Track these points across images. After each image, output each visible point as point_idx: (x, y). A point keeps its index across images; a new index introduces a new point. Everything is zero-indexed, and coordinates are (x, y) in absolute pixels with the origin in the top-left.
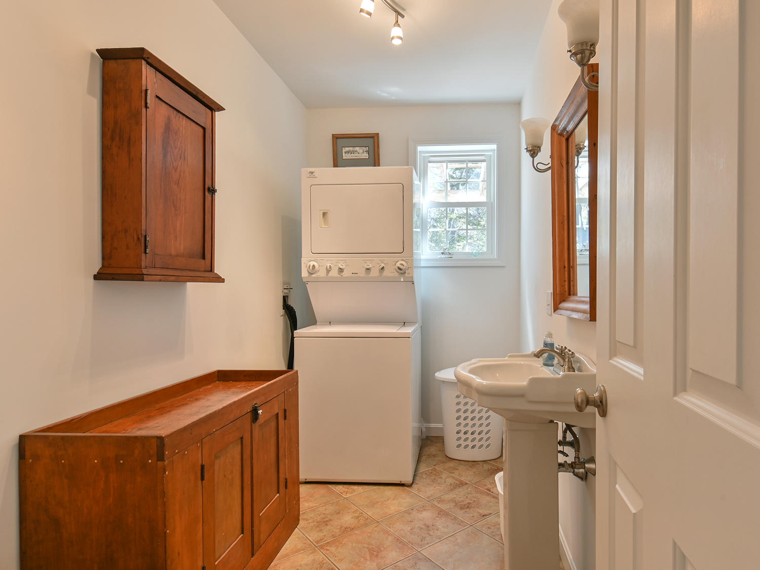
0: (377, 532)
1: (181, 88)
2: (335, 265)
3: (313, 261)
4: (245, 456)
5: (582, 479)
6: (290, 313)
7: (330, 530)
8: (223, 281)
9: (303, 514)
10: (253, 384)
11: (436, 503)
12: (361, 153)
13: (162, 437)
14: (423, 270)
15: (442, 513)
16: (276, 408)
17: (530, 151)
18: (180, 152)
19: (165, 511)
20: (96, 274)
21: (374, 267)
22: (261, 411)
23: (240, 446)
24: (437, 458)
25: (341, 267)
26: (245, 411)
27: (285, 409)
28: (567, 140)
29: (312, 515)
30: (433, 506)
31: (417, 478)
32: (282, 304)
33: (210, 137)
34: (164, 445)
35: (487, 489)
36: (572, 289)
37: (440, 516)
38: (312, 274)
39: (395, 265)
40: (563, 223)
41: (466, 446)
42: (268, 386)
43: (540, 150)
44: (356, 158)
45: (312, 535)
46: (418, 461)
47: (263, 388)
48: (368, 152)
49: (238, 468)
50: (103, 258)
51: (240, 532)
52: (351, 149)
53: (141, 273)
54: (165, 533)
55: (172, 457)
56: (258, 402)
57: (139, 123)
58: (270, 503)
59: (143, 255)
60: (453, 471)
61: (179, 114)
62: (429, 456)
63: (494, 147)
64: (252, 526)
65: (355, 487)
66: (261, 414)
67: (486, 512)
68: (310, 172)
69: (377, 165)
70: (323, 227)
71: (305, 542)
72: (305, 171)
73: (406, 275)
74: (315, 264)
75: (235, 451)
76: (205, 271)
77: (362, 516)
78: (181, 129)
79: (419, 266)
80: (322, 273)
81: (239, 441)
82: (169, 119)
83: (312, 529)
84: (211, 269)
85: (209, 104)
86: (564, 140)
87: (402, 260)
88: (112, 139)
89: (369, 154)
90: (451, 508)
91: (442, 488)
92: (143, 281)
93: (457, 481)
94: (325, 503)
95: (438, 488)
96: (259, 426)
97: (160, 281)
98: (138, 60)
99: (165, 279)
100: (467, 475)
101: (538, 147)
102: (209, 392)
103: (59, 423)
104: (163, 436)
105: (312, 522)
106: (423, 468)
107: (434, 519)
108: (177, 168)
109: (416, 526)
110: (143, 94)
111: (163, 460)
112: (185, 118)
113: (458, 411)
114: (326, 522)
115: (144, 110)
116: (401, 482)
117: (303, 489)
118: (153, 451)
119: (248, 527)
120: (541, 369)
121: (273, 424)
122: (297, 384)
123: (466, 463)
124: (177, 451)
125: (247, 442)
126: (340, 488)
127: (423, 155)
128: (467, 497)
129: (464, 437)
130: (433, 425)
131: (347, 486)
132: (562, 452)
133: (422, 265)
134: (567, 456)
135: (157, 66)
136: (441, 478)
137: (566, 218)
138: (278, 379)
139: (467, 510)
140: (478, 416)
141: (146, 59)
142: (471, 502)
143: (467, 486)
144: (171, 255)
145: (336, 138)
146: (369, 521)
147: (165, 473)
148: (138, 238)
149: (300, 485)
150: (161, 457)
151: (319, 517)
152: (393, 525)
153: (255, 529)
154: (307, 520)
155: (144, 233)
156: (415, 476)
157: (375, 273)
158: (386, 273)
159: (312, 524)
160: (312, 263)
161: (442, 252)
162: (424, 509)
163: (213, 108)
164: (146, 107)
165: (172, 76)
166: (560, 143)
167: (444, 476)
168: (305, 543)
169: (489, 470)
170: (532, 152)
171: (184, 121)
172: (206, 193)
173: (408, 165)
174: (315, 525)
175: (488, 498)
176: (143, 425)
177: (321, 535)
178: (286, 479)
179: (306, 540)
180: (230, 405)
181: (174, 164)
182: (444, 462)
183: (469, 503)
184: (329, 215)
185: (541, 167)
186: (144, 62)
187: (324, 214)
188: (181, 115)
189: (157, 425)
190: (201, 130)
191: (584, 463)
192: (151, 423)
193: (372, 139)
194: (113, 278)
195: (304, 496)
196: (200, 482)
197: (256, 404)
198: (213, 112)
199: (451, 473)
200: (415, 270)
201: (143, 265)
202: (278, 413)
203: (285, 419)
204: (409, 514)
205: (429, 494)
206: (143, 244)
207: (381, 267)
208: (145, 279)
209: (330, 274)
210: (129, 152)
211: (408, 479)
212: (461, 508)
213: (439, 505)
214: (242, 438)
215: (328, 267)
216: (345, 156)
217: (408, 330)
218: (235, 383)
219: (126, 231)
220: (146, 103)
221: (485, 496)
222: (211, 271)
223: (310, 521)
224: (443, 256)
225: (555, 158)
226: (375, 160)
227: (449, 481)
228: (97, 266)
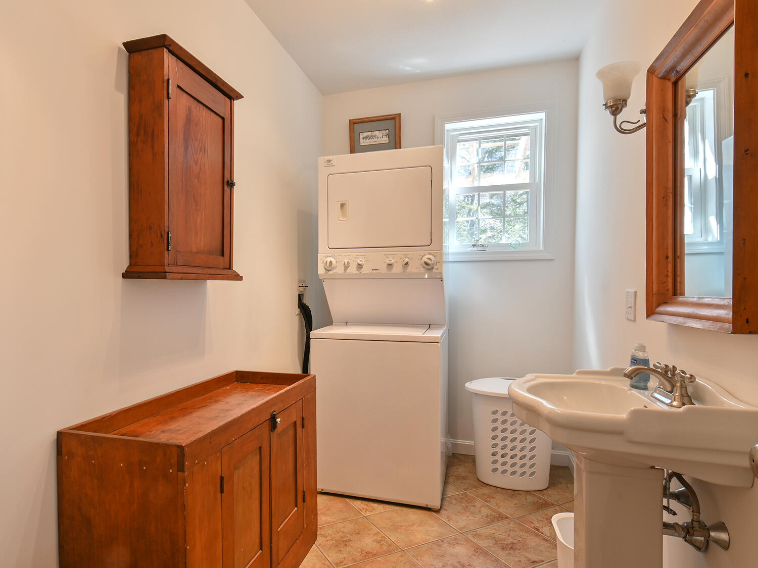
0: (403, 563)
1: (201, 76)
2: (353, 261)
3: (330, 256)
4: (263, 468)
5: (699, 549)
6: (305, 311)
7: (350, 552)
8: (241, 278)
9: (320, 528)
10: (271, 388)
11: (471, 537)
12: (381, 137)
13: (182, 446)
14: (450, 265)
15: (479, 551)
16: (294, 417)
17: (611, 107)
18: (200, 145)
19: (185, 526)
20: (124, 272)
21: (397, 262)
22: (279, 419)
23: (258, 456)
24: (467, 481)
25: (360, 263)
26: (263, 420)
27: (303, 417)
28: (675, 84)
29: (330, 532)
30: (467, 540)
31: (445, 503)
32: (297, 303)
33: (228, 127)
34: (184, 456)
35: (534, 528)
36: (678, 288)
37: (477, 555)
38: (329, 271)
39: (421, 259)
40: (665, 198)
41: (504, 472)
42: (286, 392)
43: (626, 104)
44: (375, 143)
45: (331, 555)
46: (445, 482)
47: (282, 394)
48: (388, 136)
49: (257, 479)
50: (131, 257)
51: (259, 547)
52: (369, 134)
53: (164, 271)
54: (186, 549)
55: (192, 468)
56: (276, 409)
57: (161, 115)
58: (289, 518)
59: (166, 252)
60: (488, 499)
61: (200, 105)
62: (458, 478)
63: (542, 115)
64: (271, 542)
65: (375, 505)
66: (279, 422)
67: (536, 558)
68: (328, 161)
69: (398, 146)
70: (341, 219)
71: (323, 562)
72: (322, 160)
73: (434, 271)
74: (332, 259)
75: (254, 462)
76: (224, 269)
77: (384, 540)
78: (201, 119)
79: (447, 261)
80: (339, 270)
81: (258, 451)
82: (190, 110)
83: (330, 548)
84: (230, 267)
85: (228, 92)
86: (669, 85)
87: (430, 254)
88: (138, 135)
89: (389, 138)
90: (489, 546)
91: (476, 519)
92: (166, 279)
93: (494, 512)
94: (342, 519)
95: (472, 518)
96: (277, 435)
97: (182, 279)
98: (160, 49)
99: (186, 276)
100: (507, 507)
101: (623, 101)
102: (227, 394)
103: (92, 421)
104: (184, 445)
105: (330, 540)
106: (451, 492)
107: (470, 557)
108: (197, 161)
109: (449, 563)
110: (165, 84)
111: (183, 471)
112: (205, 108)
113: (495, 429)
114: (346, 543)
115: (166, 101)
116: (427, 505)
117: (321, 499)
118: (174, 460)
119: (266, 541)
120: (629, 392)
121: (291, 433)
122: (315, 390)
123: (504, 491)
124: (196, 462)
125: (265, 453)
126: (358, 503)
127: (451, 134)
128: (509, 535)
129: (501, 460)
130: (460, 442)
131: (366, 503)
132: (667, 508)
133: (450, 260)
134: (674, 514)
135: (177, 53)
136: (474, 506)
137: (671, 190)
138: (295, 384)
139: (511, 551)
140: (520, 438)
141: (168, 46)
142: (514, 541)
143: (508, 521)
144: (192, 253)
145: (353, 123)
146: (392, 548)
147: (185, 485)
148: (161, 235)
149: (318, 495)
150: (181, 468)
151: (338, 535)
152: (421, 557)
153: (274, 545)
154: (324, 536)
155: (166, 230)
156: (443, 500)
157: (397, 269)
158: (411, 269)
159: (330, 542)
160: (329, 259)
161: (473, 244)
162: (455, 542)
163: (232, 96)
164: (168, 98)
165: (193, 64)
166: (663, 90)
167: (478, 504)
168: (324, 564)
169: (534, 503)
170: (614, 109)
171: (205, 112)
172: (225, 186)
173: (434, 145)
174: (333, 543)
175: (537, 540)
176: (166, 428)
177: (341, 556)
178: (304, 492)
179: (325, 560)
180: (249, 413)
181: (195, 157)
182: (475, 487)
183: (513, 543)
184: (348, 207)
185: (626, 126)
186: (165, 50)
187: (342, 205)
188: (201, 106)
189: (179, 428)
190: (220, 120)
191: (708, 530)
192: (174, 426)
193: (392, 121)
194: (139, 276)
195: (322, 508)
196: (219, 494)
197: (274, 411)
198: (232, 100)
199: (487, 501)
200: (444, 265)
201: (166, 263)
202: (296, 421)
203: (303, 427)
204: (439, 546)
205: (462, 523)
206: (166, 241)
207: (405, 262)
208: (167, 277)
209: (349, 271)
210: (153, 147)
211: (436, 504)
212: (503, 548)
213: (475, 540)
214: (260, 447)
215: (346, 263)
216: (363, 142)
217: (437, 334)
218: (254, 385)
219: (150, 228)
220: (168, 94)
221: (533, 537)
222: (230, 268)
223: (328, 539)
224: (475, 249)
225: (654, 111)
226: (396, 143)
227: (485, 511)
228: (124, 264)
